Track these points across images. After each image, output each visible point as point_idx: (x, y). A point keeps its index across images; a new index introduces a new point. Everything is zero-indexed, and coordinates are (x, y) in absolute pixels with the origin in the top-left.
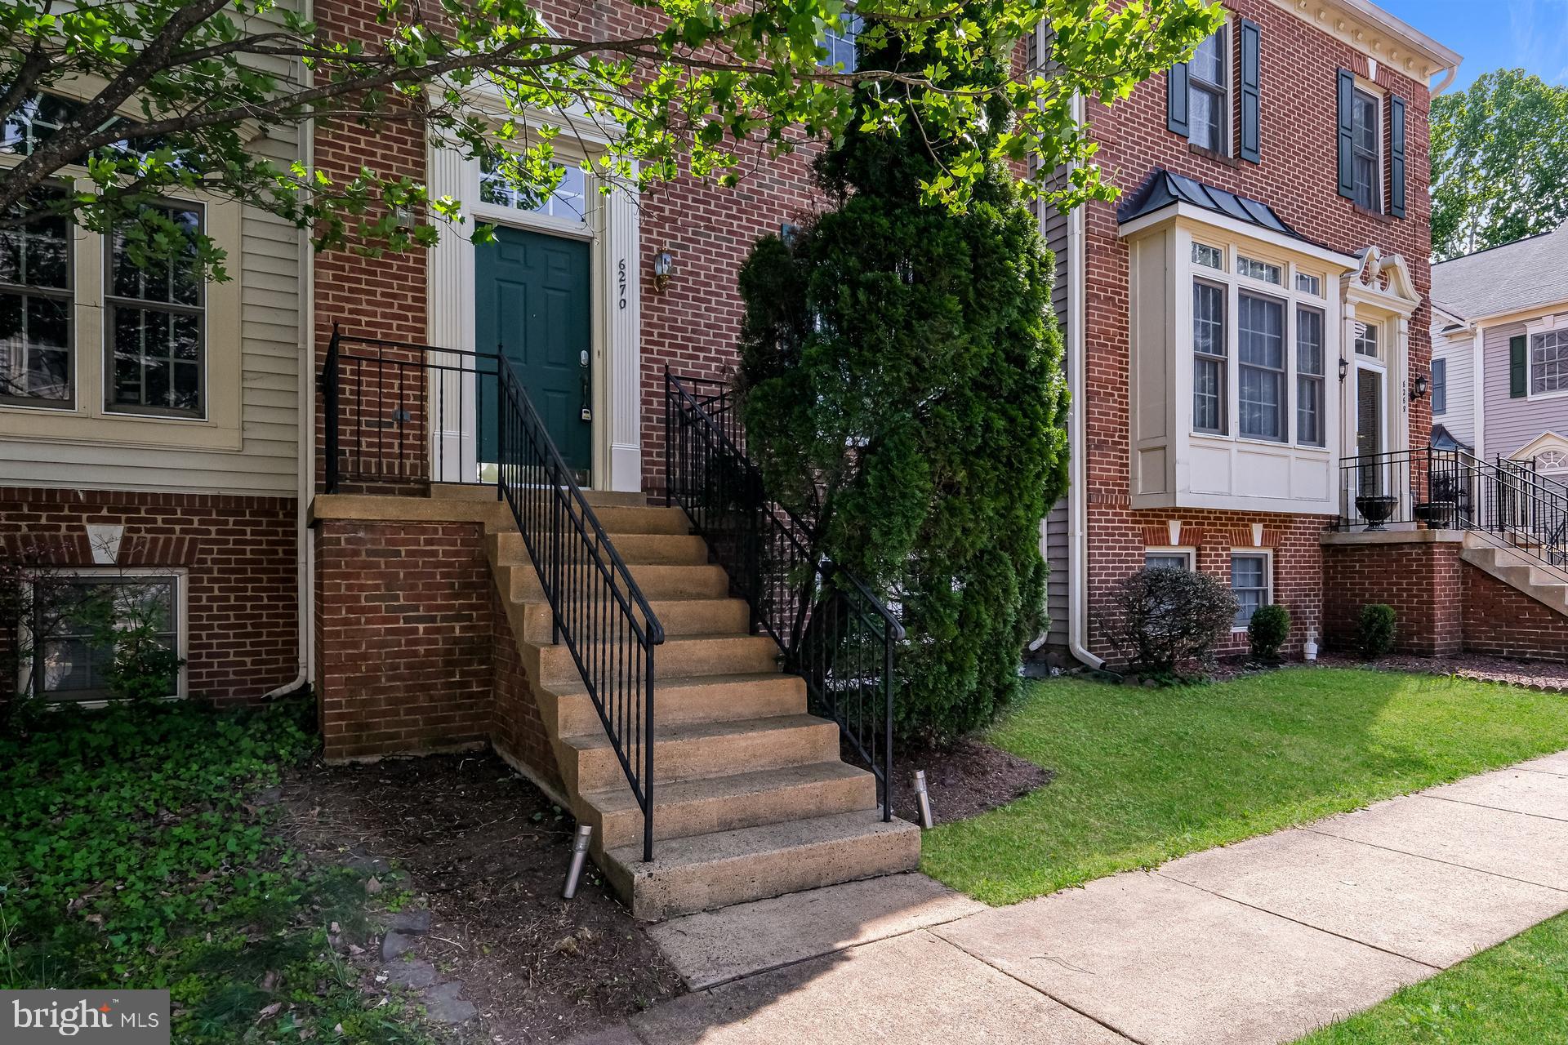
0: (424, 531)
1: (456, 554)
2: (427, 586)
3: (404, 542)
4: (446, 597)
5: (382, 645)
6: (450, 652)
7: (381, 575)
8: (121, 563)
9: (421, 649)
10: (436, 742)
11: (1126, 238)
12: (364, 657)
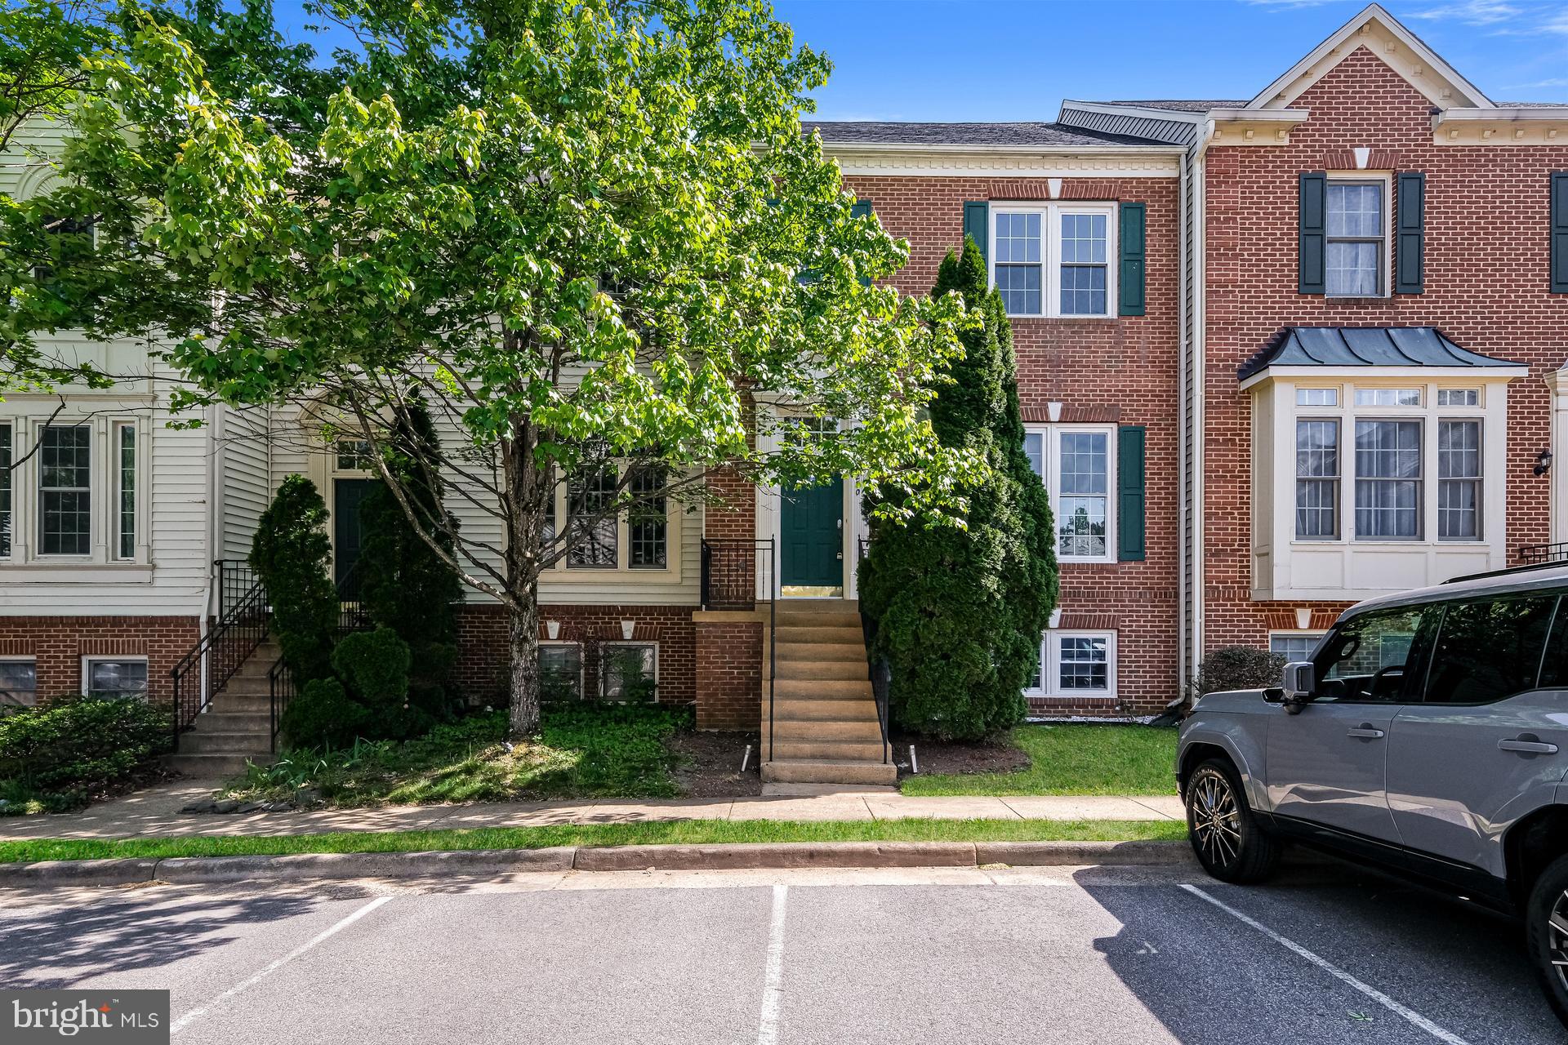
0: (737, 627)
1: (751, 637)
2: (738, 652)
3: (728, 632)
4: (747, 658)
5: (719, 679)
6: (748, 684)
7: (718, 647)
8: (634, 639)
9: (736, 682)
10: (742, 725)
11: (1248, 390)
12: (712, 684)
